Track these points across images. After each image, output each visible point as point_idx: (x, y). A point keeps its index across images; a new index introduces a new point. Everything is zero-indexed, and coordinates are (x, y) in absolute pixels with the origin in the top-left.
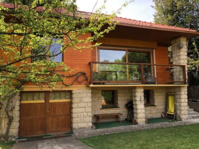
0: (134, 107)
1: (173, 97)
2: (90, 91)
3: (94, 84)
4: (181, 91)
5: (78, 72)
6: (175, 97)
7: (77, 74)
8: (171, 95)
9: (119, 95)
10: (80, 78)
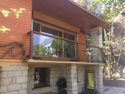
0: (68, 84)
1: (92, 74)
2: (27, 68)
3: (34, 58)
4: (99, 69)
5: (12, 42)
6: (94, 74)
7: (11, 44)
8: (90, 72)
9: (51, 72)
10: (15, 50)
